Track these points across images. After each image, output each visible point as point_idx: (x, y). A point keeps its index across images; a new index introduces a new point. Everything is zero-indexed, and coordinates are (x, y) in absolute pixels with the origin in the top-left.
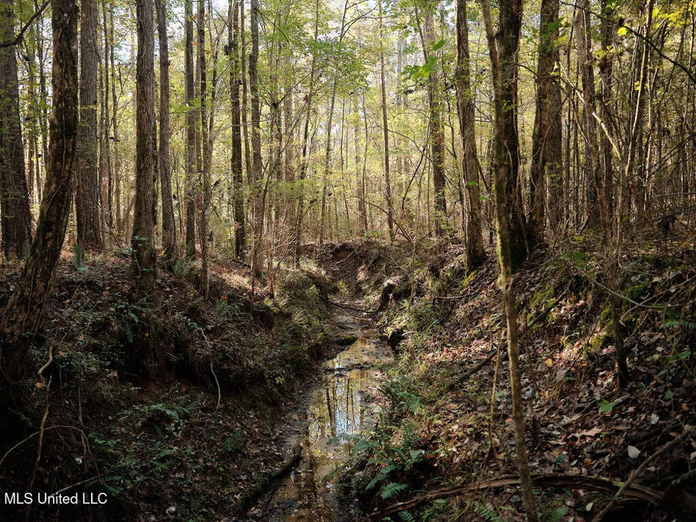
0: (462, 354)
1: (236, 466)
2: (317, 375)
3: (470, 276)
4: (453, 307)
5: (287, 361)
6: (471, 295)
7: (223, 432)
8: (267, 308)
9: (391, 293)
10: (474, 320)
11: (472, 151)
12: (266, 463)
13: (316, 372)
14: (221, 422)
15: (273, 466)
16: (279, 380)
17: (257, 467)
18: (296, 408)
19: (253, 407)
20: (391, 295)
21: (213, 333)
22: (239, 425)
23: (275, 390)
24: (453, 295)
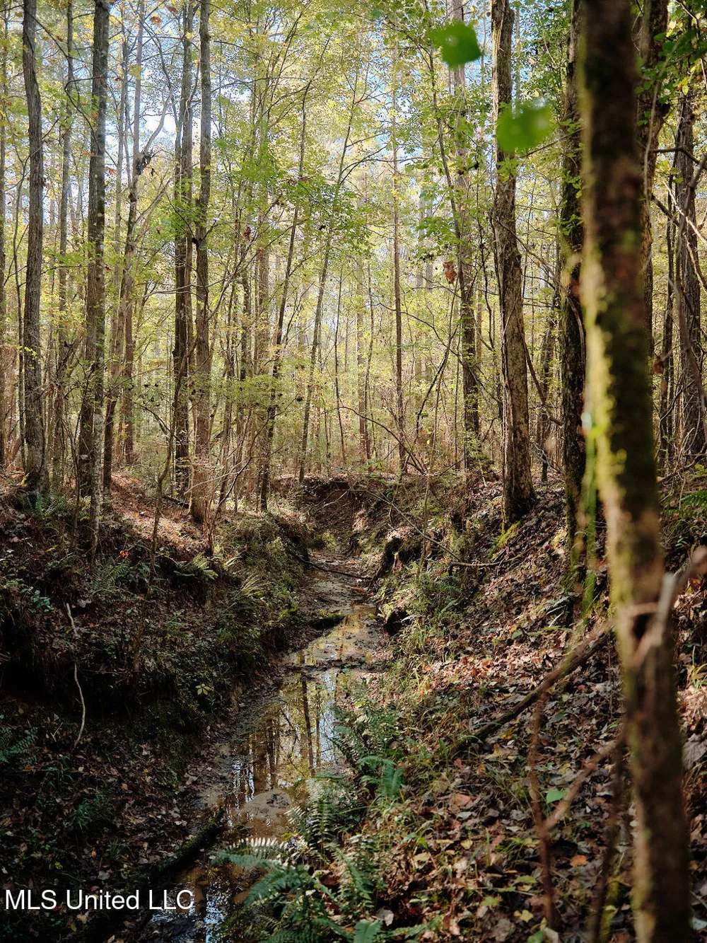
0: (490, 672)
1: (94, 853)
2: (272, 676)
3: (509, 531)
4: (480, 581)
5: (221, 656)
6: (509, 562)
7: (82, 788)
8: (199, 572)
9: (397, 551)
10: (514, 605)
11: (516, 331)
12: (152, 842)
13: (271, 671)
14: (81, 769)
15: (166, 849)
16: (202, 689)
17: (135, 850)
18: (228, 734)
19: (150, 738)
20: (397, 554)
21: (88, 613)
22: (114, 772)
23: (194, 706)
24: (481, 561)
